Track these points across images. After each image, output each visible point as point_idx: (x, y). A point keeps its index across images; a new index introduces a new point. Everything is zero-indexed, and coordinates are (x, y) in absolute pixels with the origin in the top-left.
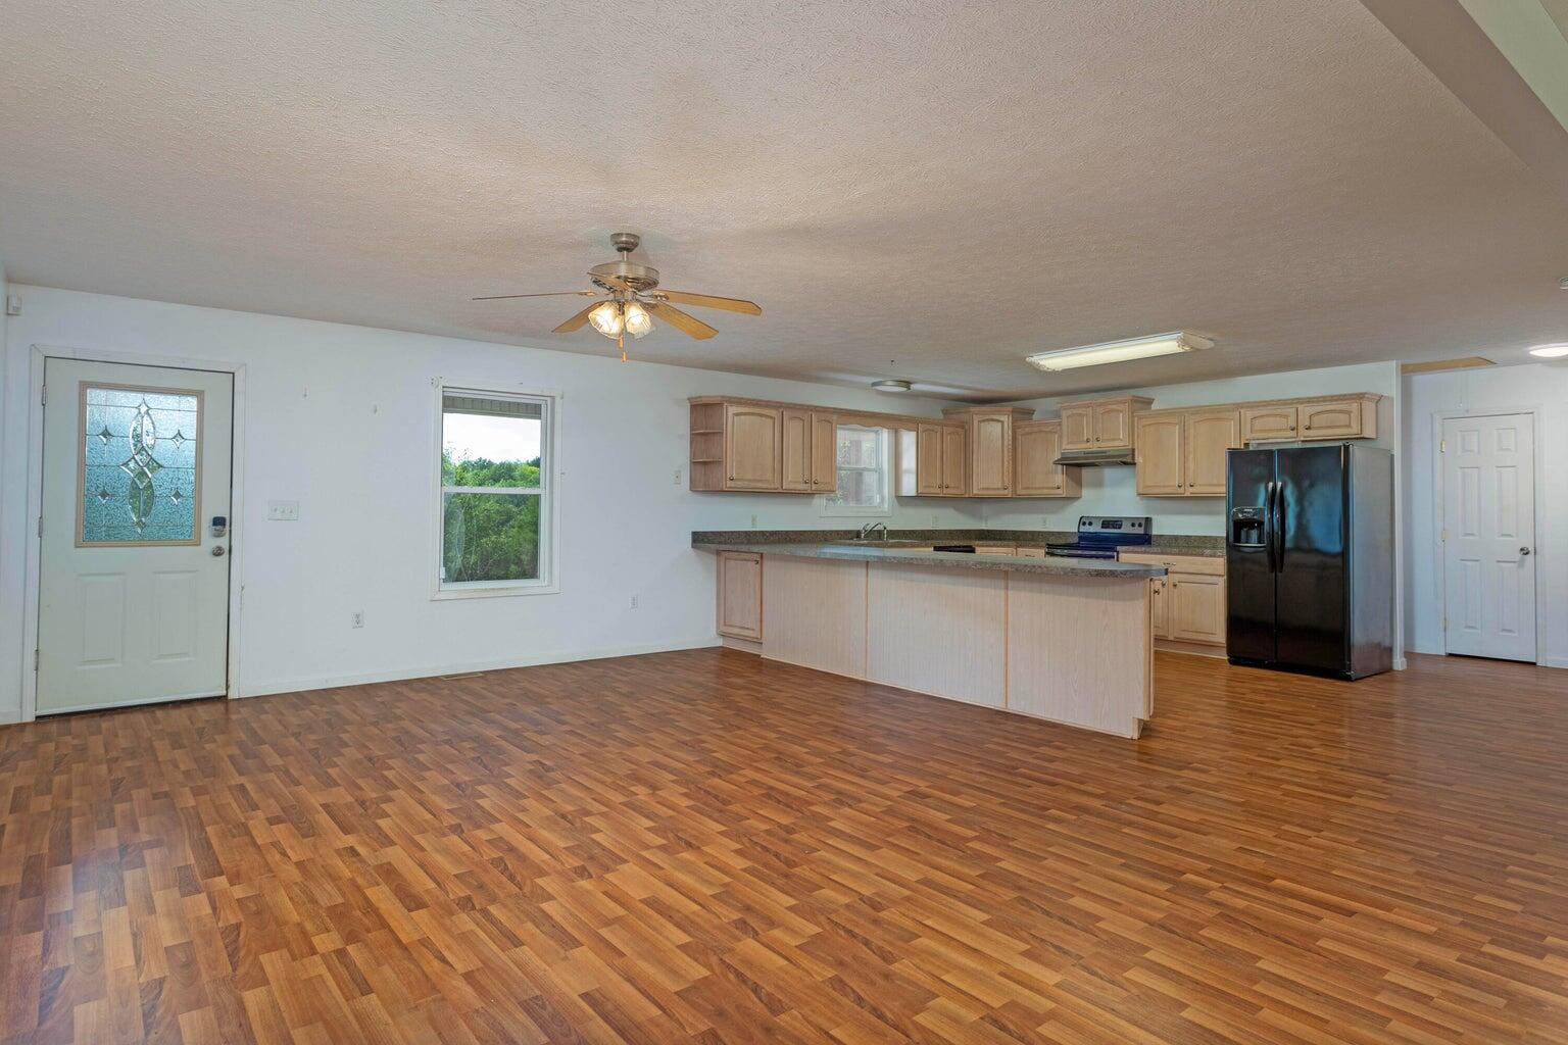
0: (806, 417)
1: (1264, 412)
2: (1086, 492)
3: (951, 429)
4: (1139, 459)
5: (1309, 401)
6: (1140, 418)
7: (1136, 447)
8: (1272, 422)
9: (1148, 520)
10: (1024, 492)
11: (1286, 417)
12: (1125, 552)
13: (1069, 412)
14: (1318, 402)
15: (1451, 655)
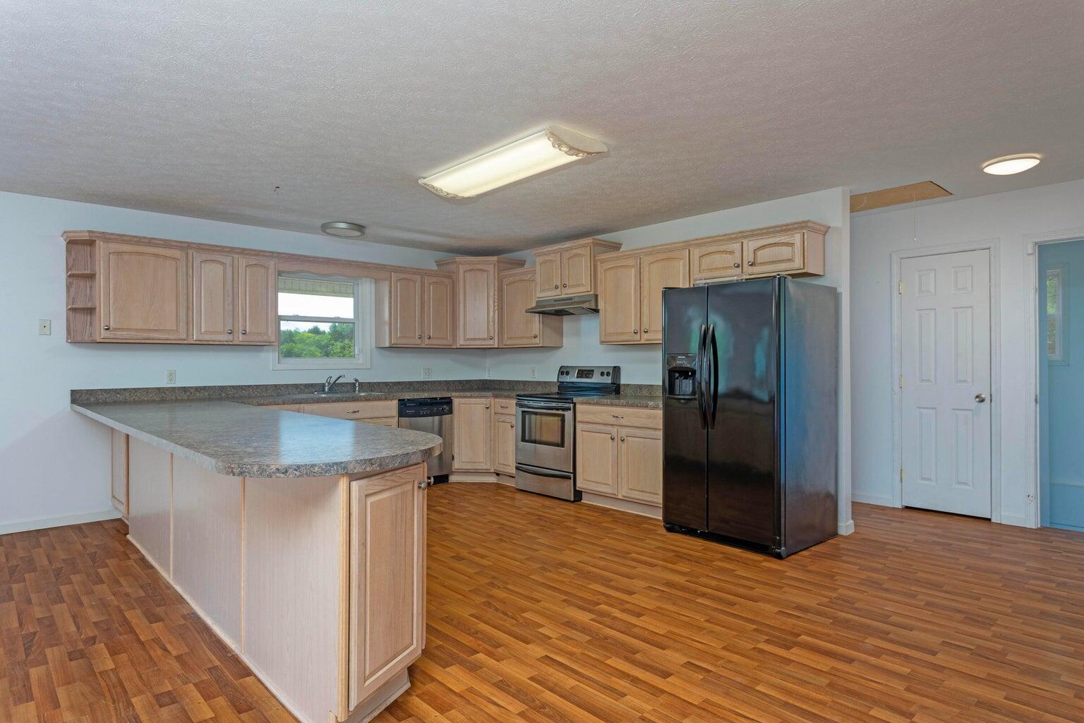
0: (228, 260)
1: (712, 249)
2: (566, 341)
3: (434, 279)
4: (601, 306)
5: (753, 234)
6: (603, 261)
7: (599, 293)
8: (719, 260)
9: (617, 370)
10: (509, 342)
11: (732, 253)
12: (583, 403)
13: (542, 259)
14: (762, 234)
15: (907, 507)
